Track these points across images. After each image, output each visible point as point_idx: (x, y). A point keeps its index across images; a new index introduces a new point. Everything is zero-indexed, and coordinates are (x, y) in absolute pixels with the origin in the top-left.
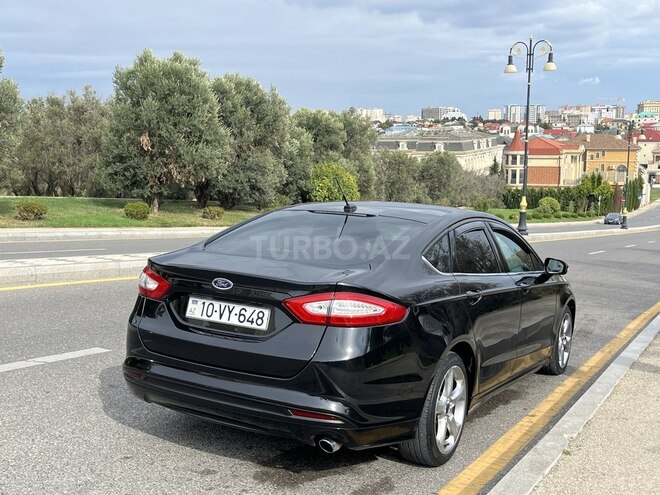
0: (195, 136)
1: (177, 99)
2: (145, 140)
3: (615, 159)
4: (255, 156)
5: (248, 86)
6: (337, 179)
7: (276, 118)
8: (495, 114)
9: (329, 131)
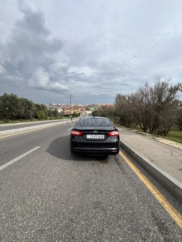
0: (17, 108)
1: (13, 101)
2: (7, 108)
3: (77, 110)
4: (28, 111)
5: (26, 99)
6: (42, 114)
7: (32, 105)
8: (60, 105)
9: (39, 107)
